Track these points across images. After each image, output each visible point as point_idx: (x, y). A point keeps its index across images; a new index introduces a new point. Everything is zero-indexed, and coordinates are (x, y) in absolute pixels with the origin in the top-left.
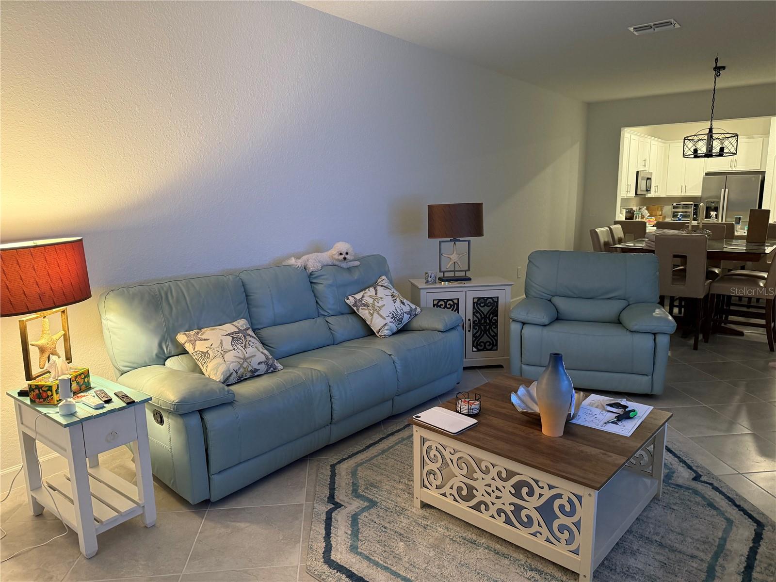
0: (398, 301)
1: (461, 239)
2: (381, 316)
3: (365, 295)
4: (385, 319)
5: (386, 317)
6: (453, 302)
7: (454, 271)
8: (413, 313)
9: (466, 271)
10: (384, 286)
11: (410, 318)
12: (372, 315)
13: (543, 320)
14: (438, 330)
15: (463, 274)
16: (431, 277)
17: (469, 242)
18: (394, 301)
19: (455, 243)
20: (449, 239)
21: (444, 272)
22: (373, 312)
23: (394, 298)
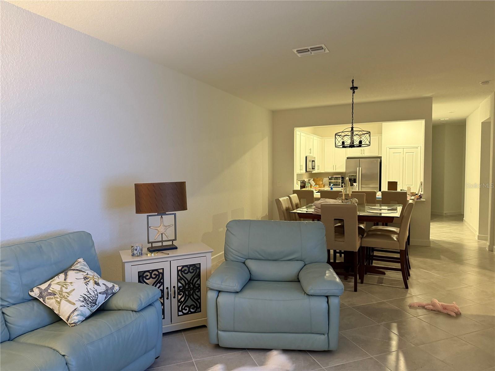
0: (92, 282)
1: (167, 213)
2: (70, 302)
3: (52, 283)
4: (74, 304)
5: (75, 302)
6: (158, 272)
7: (162, 241)
8: (109, 292)
9: (173, 241)
10: (77, 270)
11: (106, 298)
12: (59, 303)
13: (235, 288)
14: (133, 310)
15: (170, 243)
16: (136, 250)
17: (175, 215)
18: (87, 284)
19: (162, 217)
20: (157, 214)
21: (152, 243)
22: (61, 300)
23: (87, 280)
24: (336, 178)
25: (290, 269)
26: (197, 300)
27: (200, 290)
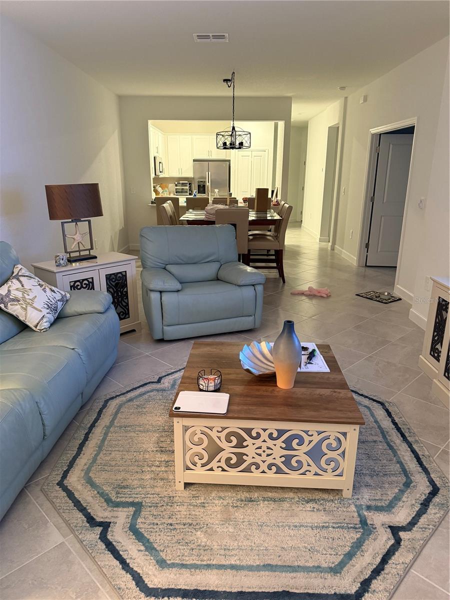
0: (48, 290)
1: (82, 219)
2: (36, 309)
3: (10, 289)
4: (41, 311)
5: (42, 309)
6: (88, 281)
7: (79, 251)
8: (65, 299)
9: (89, 250)
11: (62, 305)
12: (26, 309)
14: (98, 312)
15: (87, 253)
16: (63, 260)
17: (89, 222)
18: (44, 290)
19: (76, 224)
20: (70, 220)
21: (70, 253)
22: (26, 306)
23: (43, 287)
24: (183, 184)
25: (210, 270)
26: (125, 306)
27: (127, 298)
